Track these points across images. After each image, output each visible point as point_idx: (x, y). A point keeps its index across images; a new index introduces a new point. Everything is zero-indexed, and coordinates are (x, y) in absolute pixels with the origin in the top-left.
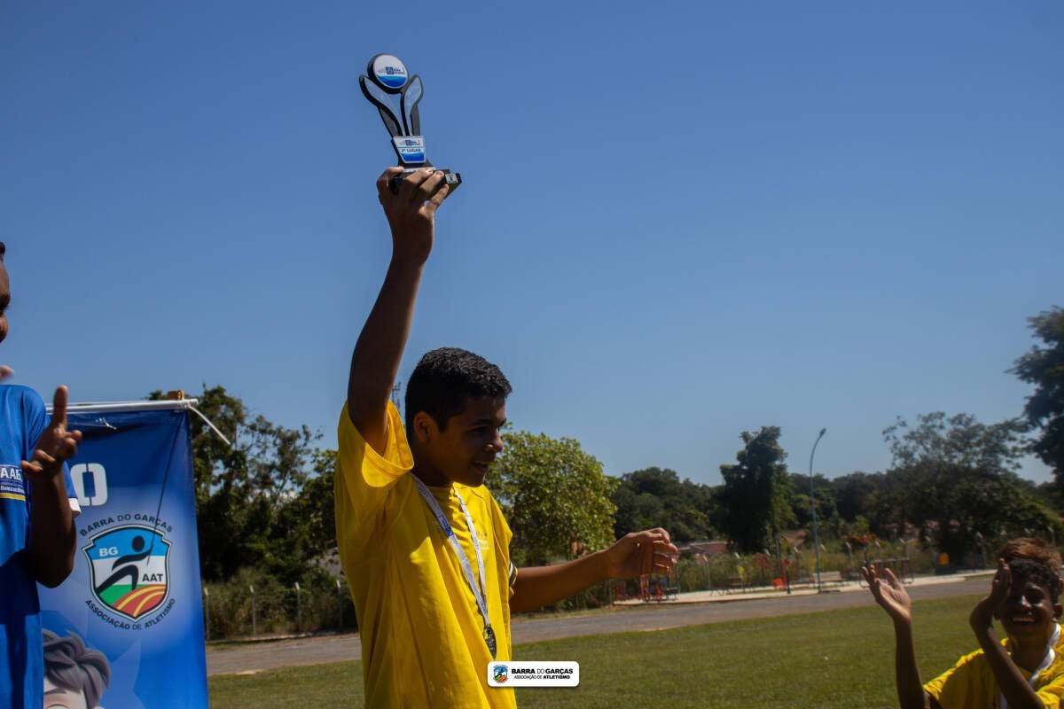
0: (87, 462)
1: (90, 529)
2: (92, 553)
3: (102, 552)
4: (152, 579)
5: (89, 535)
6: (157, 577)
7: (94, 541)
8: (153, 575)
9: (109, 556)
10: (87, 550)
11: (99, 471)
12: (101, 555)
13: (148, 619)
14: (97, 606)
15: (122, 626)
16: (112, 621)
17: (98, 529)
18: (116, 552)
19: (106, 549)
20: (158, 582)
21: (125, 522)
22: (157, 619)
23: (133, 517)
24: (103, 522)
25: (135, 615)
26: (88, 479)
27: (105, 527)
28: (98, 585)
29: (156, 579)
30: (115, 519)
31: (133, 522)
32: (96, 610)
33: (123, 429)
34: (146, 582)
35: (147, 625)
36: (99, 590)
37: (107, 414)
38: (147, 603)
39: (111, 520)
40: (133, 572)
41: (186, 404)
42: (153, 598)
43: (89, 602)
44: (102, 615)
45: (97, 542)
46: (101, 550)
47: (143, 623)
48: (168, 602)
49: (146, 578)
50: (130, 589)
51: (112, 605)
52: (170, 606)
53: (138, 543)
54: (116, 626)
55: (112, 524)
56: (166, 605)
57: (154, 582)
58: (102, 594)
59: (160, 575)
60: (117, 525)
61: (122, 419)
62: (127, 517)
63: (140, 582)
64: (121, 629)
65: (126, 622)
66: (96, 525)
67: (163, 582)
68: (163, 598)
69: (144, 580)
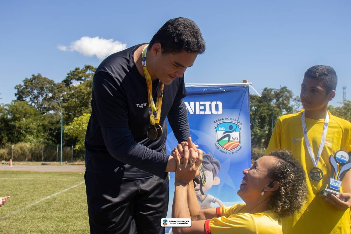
0: (217, 101)
1: (217, 121)
2: (217, 128)
3: (220, 129)
4: (235, 139)
5: (216, 123)
6: (237, 139)
7: (218, 125)
8: (235, 138)
9: (222, 130)
10: (215, 128)
11: (220, 104)
12: (220, 130)
13: (233, 152)
14: (218, 145)
15: (225, 153)
16: (222, 151)
17: (219, 121)
18: (224, 129)
19: (221, 128)
20: (237, 140)
21: (227, 120)
22: (236, 152)
23: (230, 119)
24: (221, 119)
25: (229, 150)
26: (217, 106)
27: (221, 121)
28: (218, 139)
29: (236, 139)
30: (224, 119)
31: (230, 120)
32: (217, 147)
33: (228, 91)
34: (233, 140)
35: (233, 153)
36: (218, 141)
37: (223, 87)
38: (233, 147)
39: (223, 119)
40: (229, 136)
41: (248, 84)
42: (235, 145)
43: (215, 144)
44: (219, 149)
45: (219, 125)
46: (220, 128)
47: (231, 153)
48: (240, 147)
49: (233, 138)
50: (228, 142)
51: (222, 146)
52: (240, 148)
53: (231, 127)
54: (223, 153)
55: (223, 120)
56: (239, 147)
57: (235, 140)
58: (219, 142)
59: (237, 138)
60: (224, 121)
61: (228, 89)
62: (228, 119)
63: (231, 140)
64: (224, 154)
65: (226, 152)
66: (219, 120)
67: (239, 140)
68: (238, 146)
69: (232, 139)
